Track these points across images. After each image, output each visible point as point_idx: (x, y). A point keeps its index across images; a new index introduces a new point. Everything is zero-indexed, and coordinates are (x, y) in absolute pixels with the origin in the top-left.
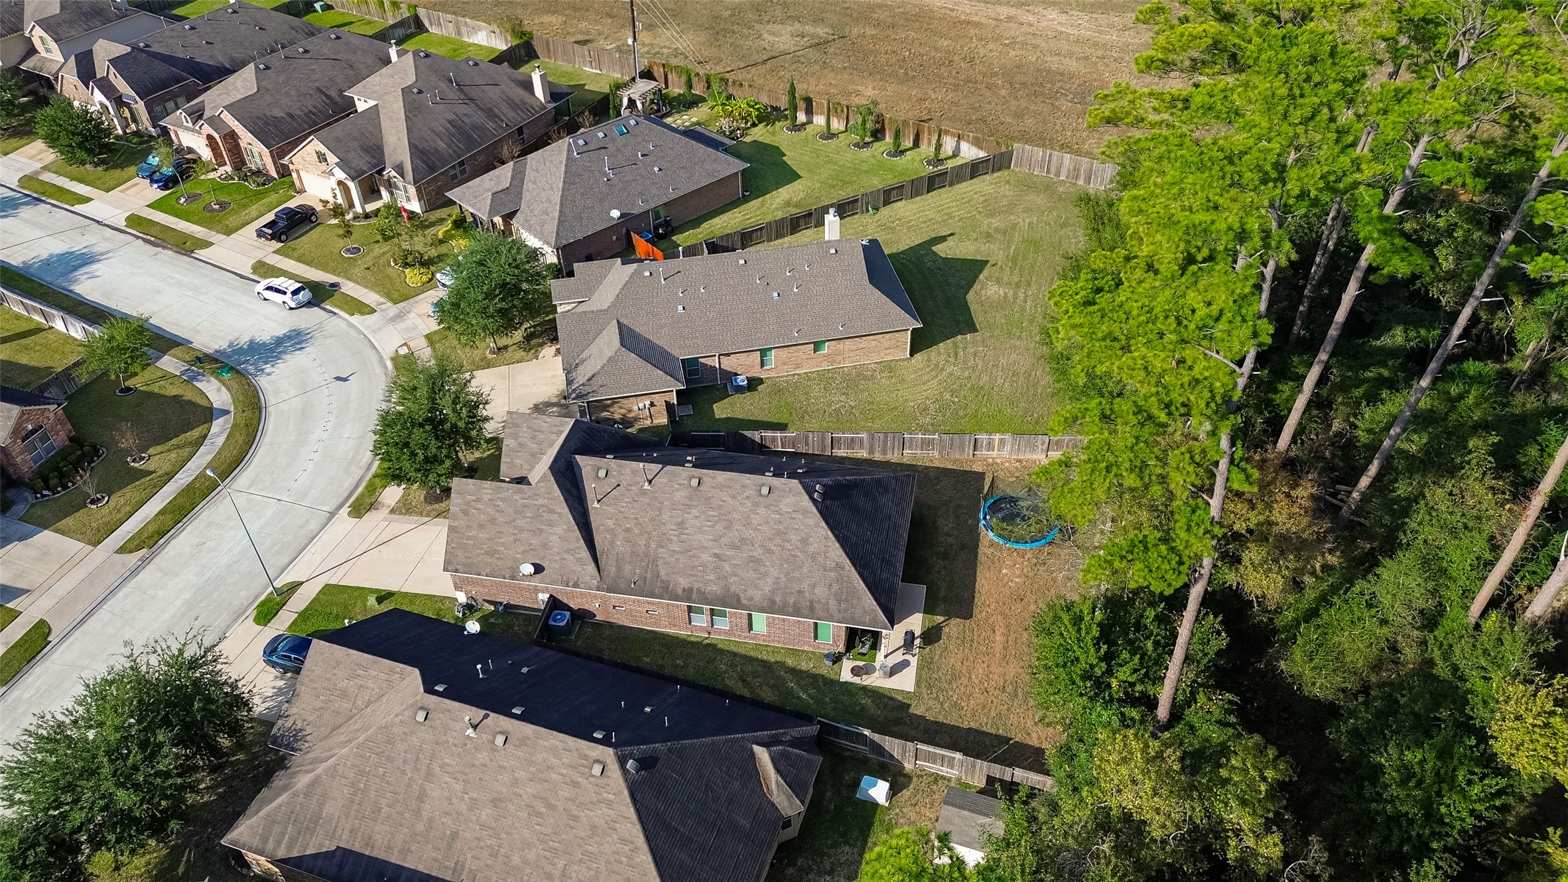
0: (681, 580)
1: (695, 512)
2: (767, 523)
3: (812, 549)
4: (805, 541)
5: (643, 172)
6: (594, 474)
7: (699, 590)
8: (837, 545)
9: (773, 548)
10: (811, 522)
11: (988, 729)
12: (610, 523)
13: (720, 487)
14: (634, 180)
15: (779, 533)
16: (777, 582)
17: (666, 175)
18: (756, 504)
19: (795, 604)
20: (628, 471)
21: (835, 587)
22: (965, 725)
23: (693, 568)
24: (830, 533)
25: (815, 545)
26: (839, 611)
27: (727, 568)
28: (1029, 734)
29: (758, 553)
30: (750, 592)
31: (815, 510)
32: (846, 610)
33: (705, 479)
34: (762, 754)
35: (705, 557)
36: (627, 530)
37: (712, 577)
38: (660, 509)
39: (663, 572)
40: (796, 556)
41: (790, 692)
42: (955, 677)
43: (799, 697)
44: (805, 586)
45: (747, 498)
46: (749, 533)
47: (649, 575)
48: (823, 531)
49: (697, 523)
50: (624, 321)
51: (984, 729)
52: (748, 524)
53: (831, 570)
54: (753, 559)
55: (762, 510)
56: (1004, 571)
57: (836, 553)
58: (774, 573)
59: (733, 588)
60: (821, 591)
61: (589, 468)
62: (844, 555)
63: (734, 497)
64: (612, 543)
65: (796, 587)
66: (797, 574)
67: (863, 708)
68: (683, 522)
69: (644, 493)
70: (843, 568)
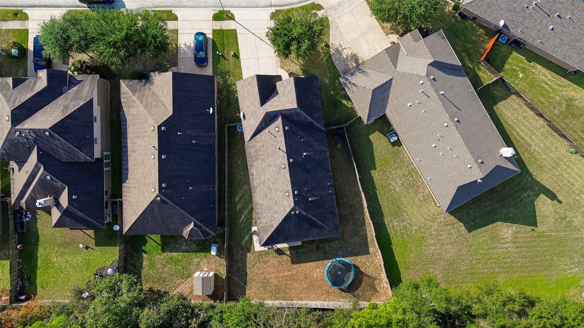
0: (255, 171)
1: (275, 169)
2: (278, 197)
3: (275, 215)
4: (276, 212)
5: (545, 22)
6: (276, 126)
7: (253, 178)
8: (278, 224)
9: (272, 201)
10: (282, 213)
11: (248, 277)
12: (264, 139)
13: (284, 176)
14: (535, 20)
15: (276, 202)
16: (263, 205)
17: (549, 34)
18: (283, 192)
19: (258, 212)
20: (281, 139)
21: (266, 225)
22: (248, 270)
23: (259, 174)
24: (281, 221)
25: (276, 217)
26: (260, 228)
27: (262, 186)
28: (250, 290)
29: (269, 196)
30: (257, 196)
31: (286, 214)
32: (261, 230)
33: (286, 169)
34: (192, 226)
35: (263, 177)
36: (263, 146)
37: (258, 181)
38: (272, 156)
39: (255, 163)
40: (271, 210)
41: (243, 213)
42: (265, 263)
43: (241, 216)
44: (264, 215)
45: (284, 188)
46: (273, 190)
47: (253, 159)
48: (281, 218)
49: (272, 171)
50: (393, 81)
51: (248, 276)
52: (276, 190)
53: (271, 223)
54: (267, 194)
55: (281, 194)
56: (318, 270)
57: (276, 224)
58: (265, 203)
59: (257, 190)
60: (264, 221)
61: (278, 123)
62: (276, 227)
63: (283, 182)
64: (258, 142)
65: (263, 212)
66: (266, 211)
67: (244, 237)
68: (271, 166)
69: (276, 148)
70: (272, 227)
